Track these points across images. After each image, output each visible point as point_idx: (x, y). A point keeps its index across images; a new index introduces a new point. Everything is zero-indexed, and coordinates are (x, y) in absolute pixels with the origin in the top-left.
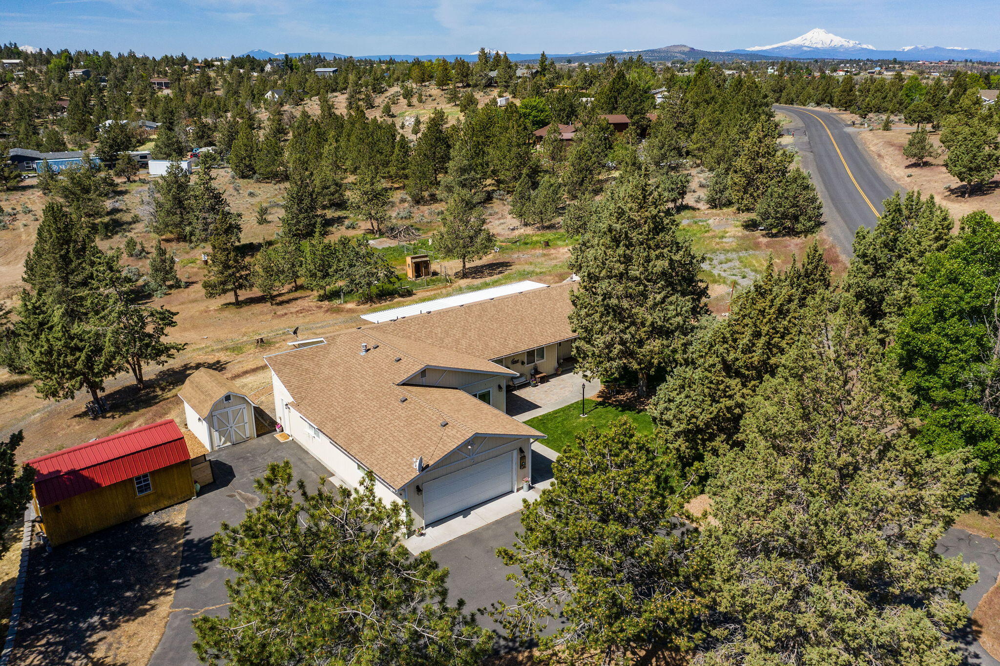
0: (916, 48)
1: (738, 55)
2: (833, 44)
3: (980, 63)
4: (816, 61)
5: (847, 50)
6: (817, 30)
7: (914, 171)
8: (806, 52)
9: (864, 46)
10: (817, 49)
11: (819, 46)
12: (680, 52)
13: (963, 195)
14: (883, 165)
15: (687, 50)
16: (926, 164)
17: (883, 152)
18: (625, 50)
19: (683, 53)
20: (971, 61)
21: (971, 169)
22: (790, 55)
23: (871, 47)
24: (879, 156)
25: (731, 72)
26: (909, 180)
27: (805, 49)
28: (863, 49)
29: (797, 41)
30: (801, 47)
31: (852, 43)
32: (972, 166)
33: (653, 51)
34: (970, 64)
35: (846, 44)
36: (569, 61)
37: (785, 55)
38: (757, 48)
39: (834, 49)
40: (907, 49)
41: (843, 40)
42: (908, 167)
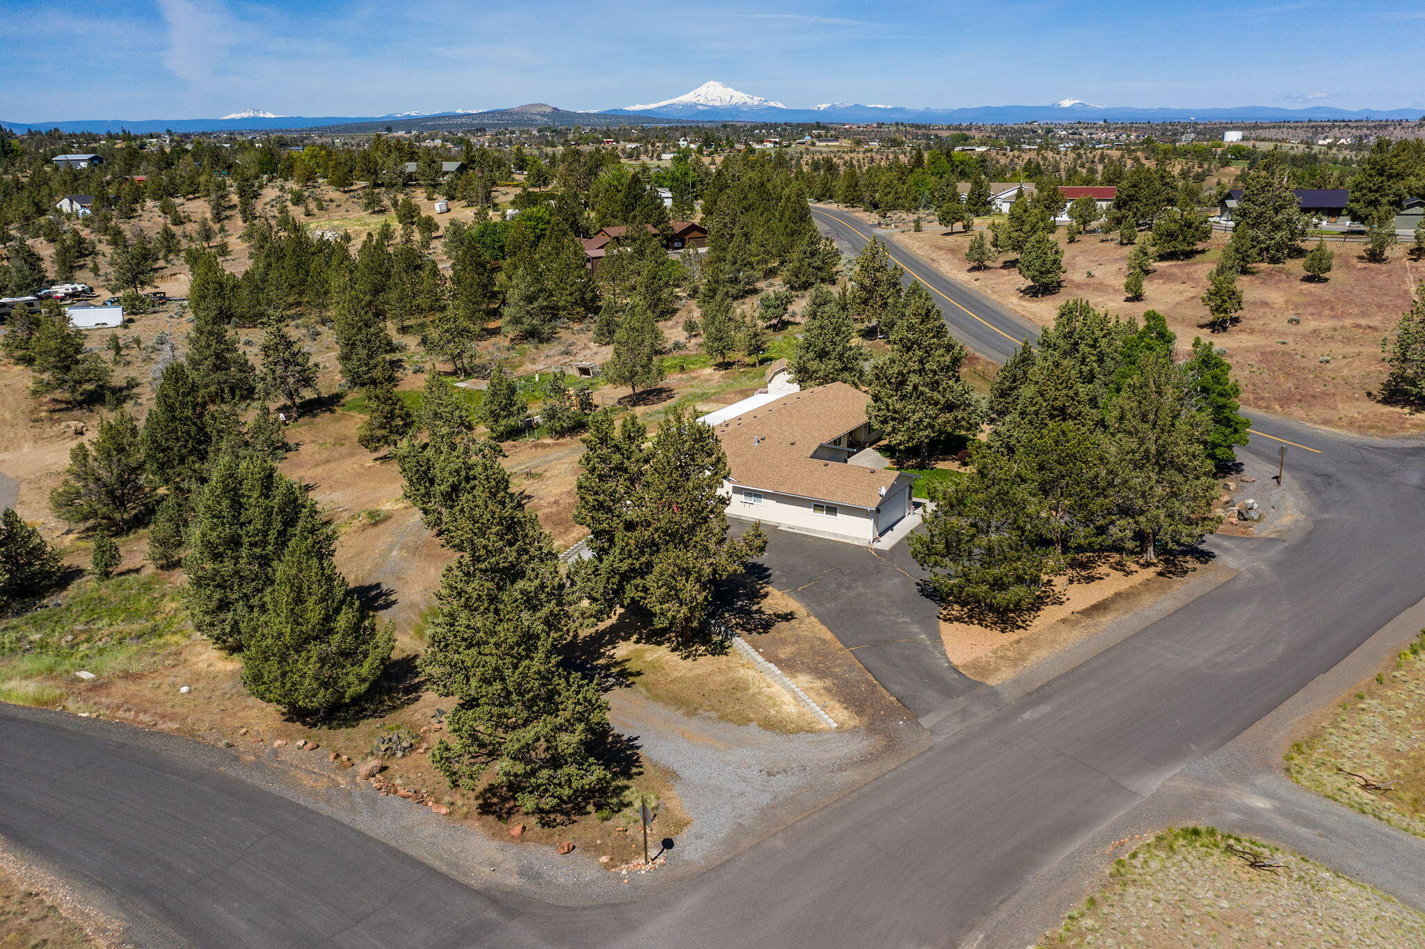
0: (833, 106)
1: (618, 117)
2: (734, 101)
3: (912, 126)
4: (725, 126)
5: (752, 109)
6: (711, 83)
7: (976, 274)
8: (702, 112)
9: (772, 104)
10: (714, 107)
11: (717, 104)
12: (539, 114)
13: (1035, 295)
14: (942, 269)
15: (548, 110)
16: (986, 268)
17: (934, 256)
18: (459, 111)
19: (544, 115)
20: (902, 124)
21: (1041, 273)
22: (683, 116)
23: (779, 105)
24: (933, 260)
25: (634, 145)
26: (978, 283)
27: (700, 107)
28: (771, 108)
29: (688, 98)
30: (695, 105)
31: (756, 100)
32: (1043, 269)
33: (502, 113)
34: (901, 128)
35: (749, 101)
36: (389, 130)
37: (676, 116)
38: (638, 107)
39: (735, 109)
40: (823, 107)
41: (745, 96)
42: (970, 270)
